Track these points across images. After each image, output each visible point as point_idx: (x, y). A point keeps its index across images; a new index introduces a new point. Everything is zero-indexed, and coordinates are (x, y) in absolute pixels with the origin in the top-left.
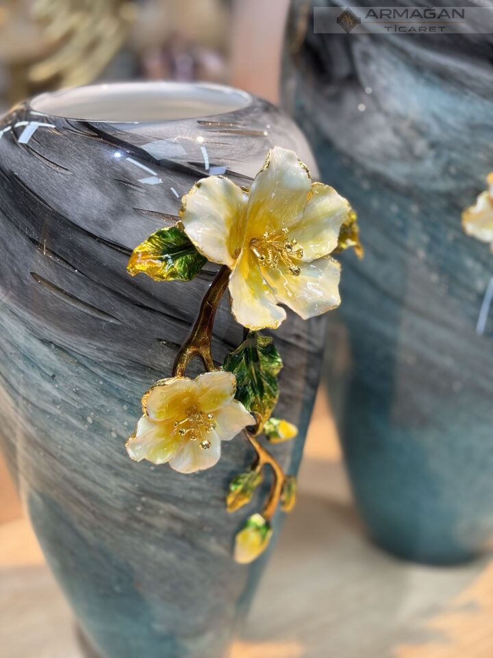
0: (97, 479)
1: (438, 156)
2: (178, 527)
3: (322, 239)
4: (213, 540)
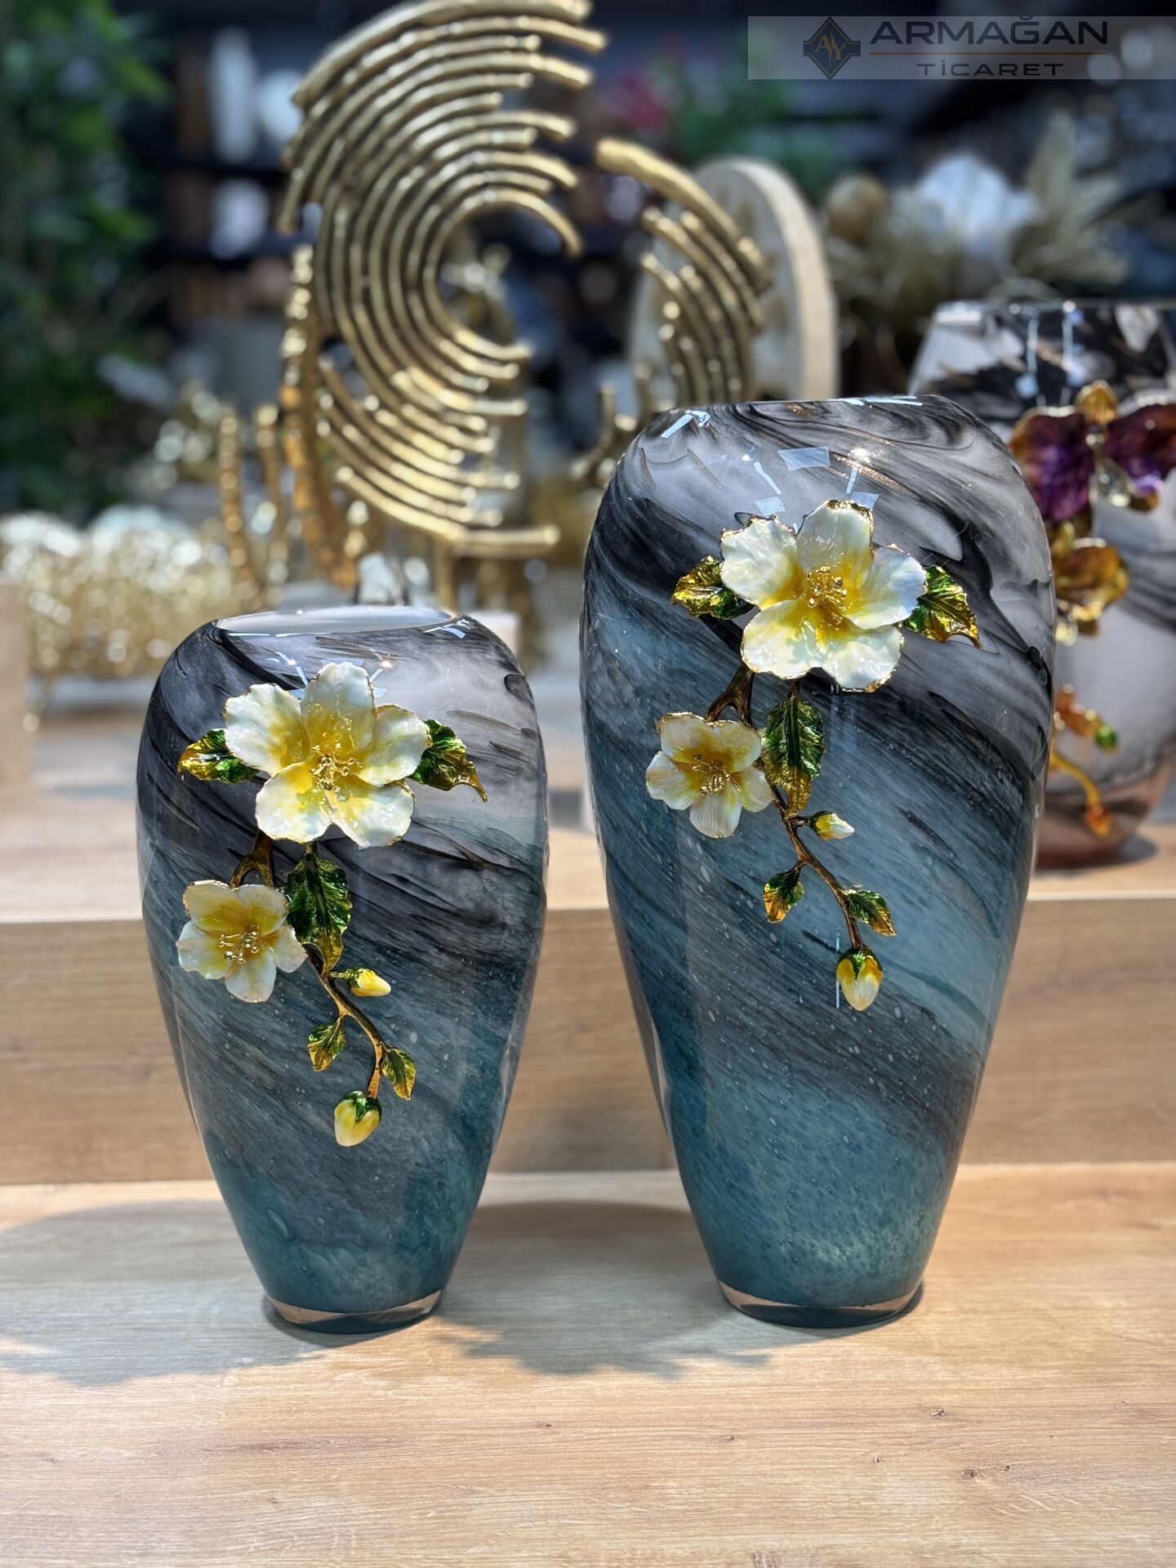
1: (642, 705)
2: (267, 1079)
3: (396, 765)
4: (309, 1106)
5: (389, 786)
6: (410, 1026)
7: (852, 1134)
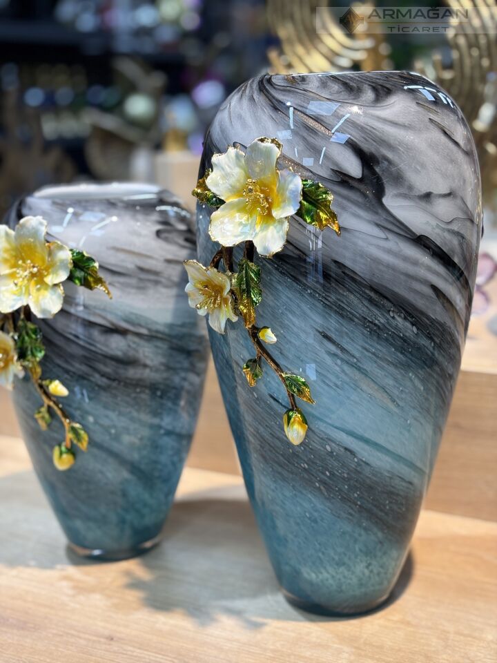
5: (54, 286)
6: (88, 413)
7: (310, 513)
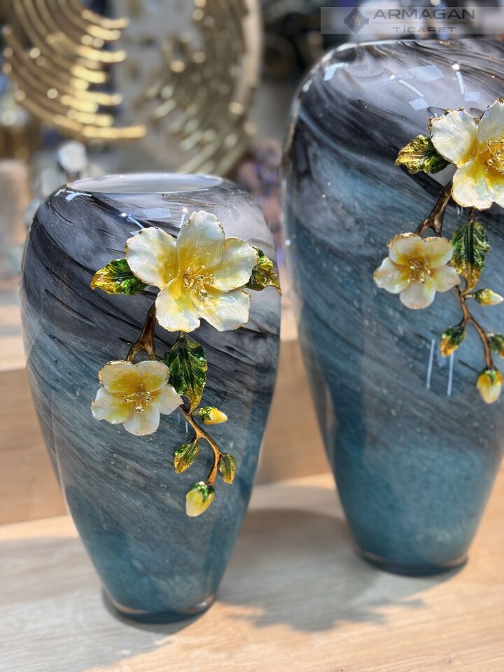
0: (86, 439)
1: (361, 230)
2: (141, 480)
3: (237, 277)
4: (168, 495)
5: (233, 292)
6: (231, 438)
